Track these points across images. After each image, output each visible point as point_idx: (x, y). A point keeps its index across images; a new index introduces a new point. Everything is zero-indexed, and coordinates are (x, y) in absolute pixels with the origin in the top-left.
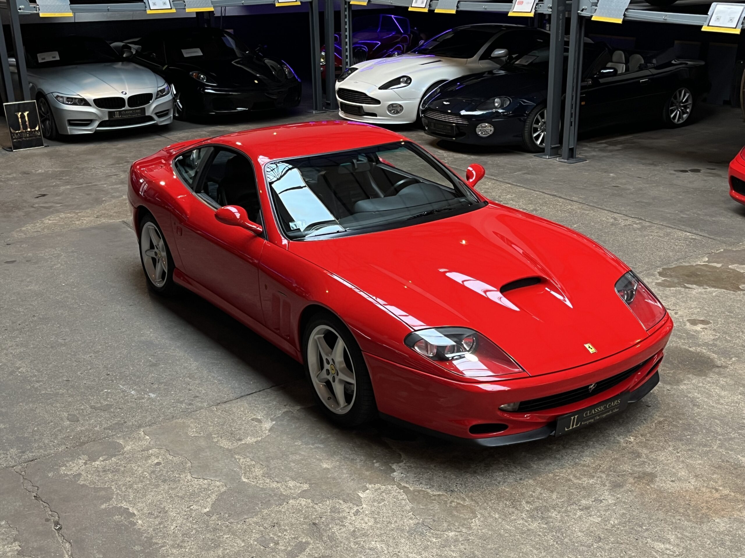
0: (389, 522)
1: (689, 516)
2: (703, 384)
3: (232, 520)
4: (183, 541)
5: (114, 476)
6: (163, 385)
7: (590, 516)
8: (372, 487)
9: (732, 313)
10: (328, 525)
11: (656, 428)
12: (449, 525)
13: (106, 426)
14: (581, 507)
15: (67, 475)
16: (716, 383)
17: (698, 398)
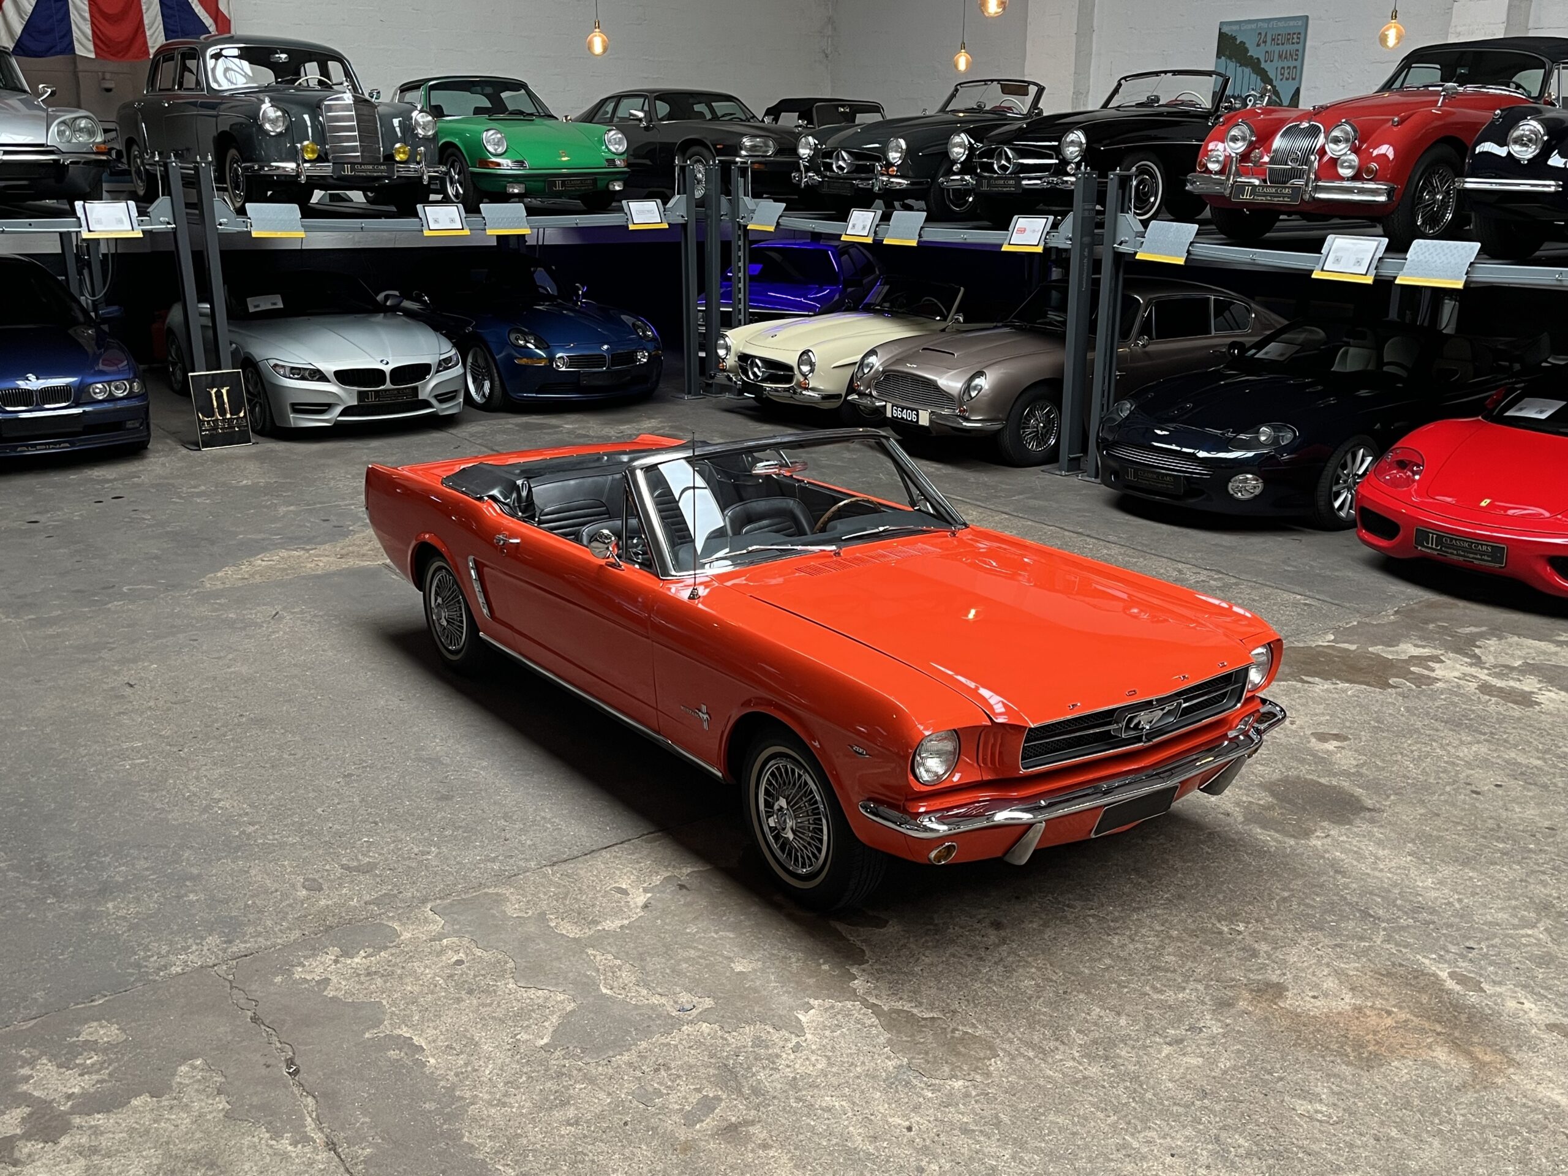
0: (852, 1064)
1: (1347, 1056)
2: (1348, 837)
3: (587, 1059)
4: (506, 1094)
5: (385, 982)
6: (460, 831)
7: (1184, 1054)
8: (819, 1005)
9: (1383, 723)
10: (749, 1068)
11: (1279, 909)
12: (952, 1070)
13: (367, 898)
14: (1168, 1039)
15: (305, 981)
16: (1370, 835)
17: (1343, 860)
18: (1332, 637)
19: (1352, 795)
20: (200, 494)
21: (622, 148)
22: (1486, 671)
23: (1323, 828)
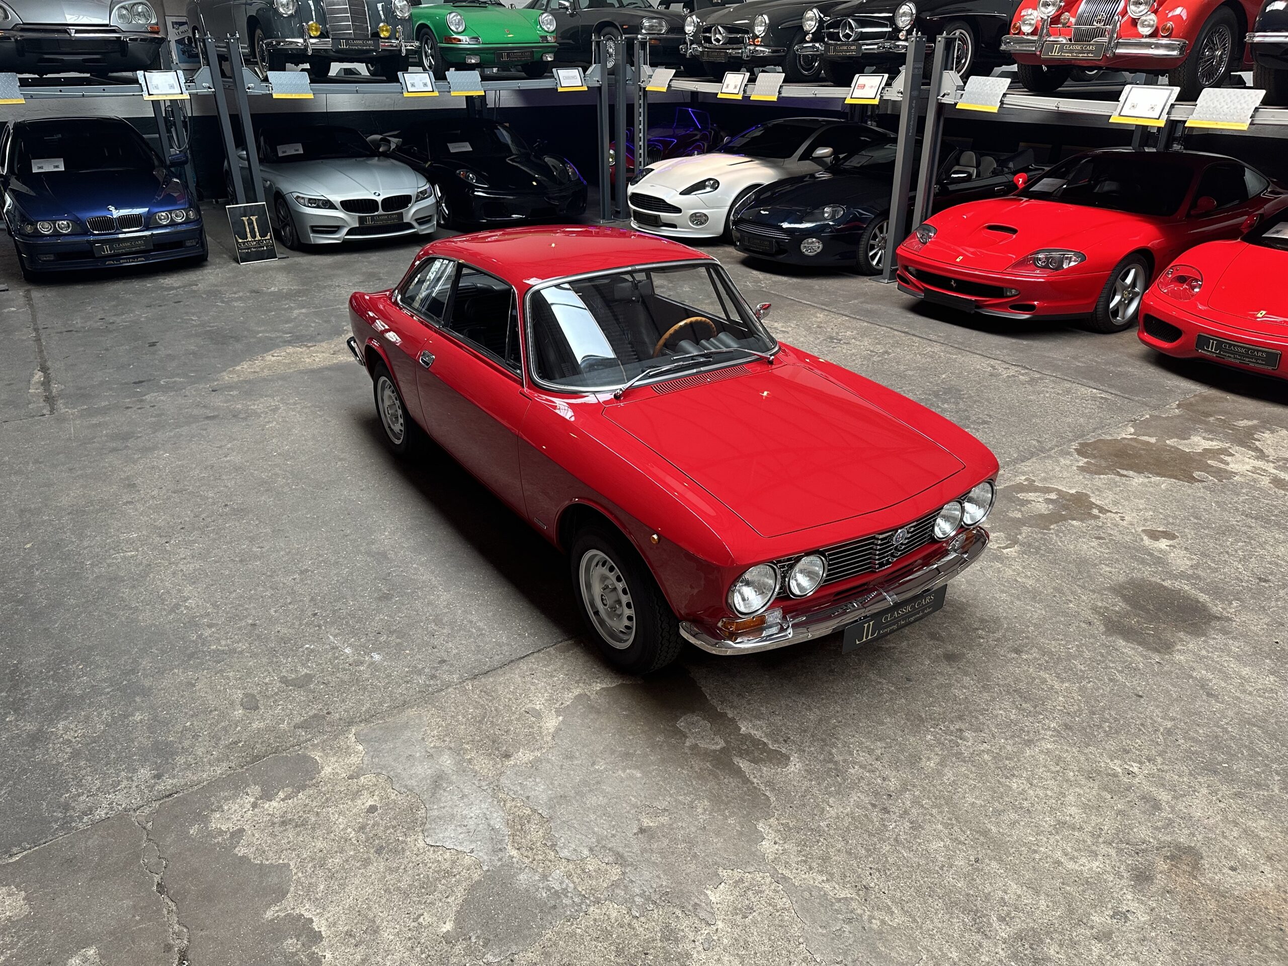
2: (1208, 651)
3: (489, 957)
5: (298, 835)
6: (394, 637)
7: (1118, 956)
8: (730, 878)
11: (1166, 745)
13: (298, 720)
14: (1095, 933)
15: (221, 832)
16: (1225, 649)
18: (1132, 430)
19: (1198, 602)
20: (240, 299)
21: (552, 28)
22: (1272, 465)
23: (1181, 640)
